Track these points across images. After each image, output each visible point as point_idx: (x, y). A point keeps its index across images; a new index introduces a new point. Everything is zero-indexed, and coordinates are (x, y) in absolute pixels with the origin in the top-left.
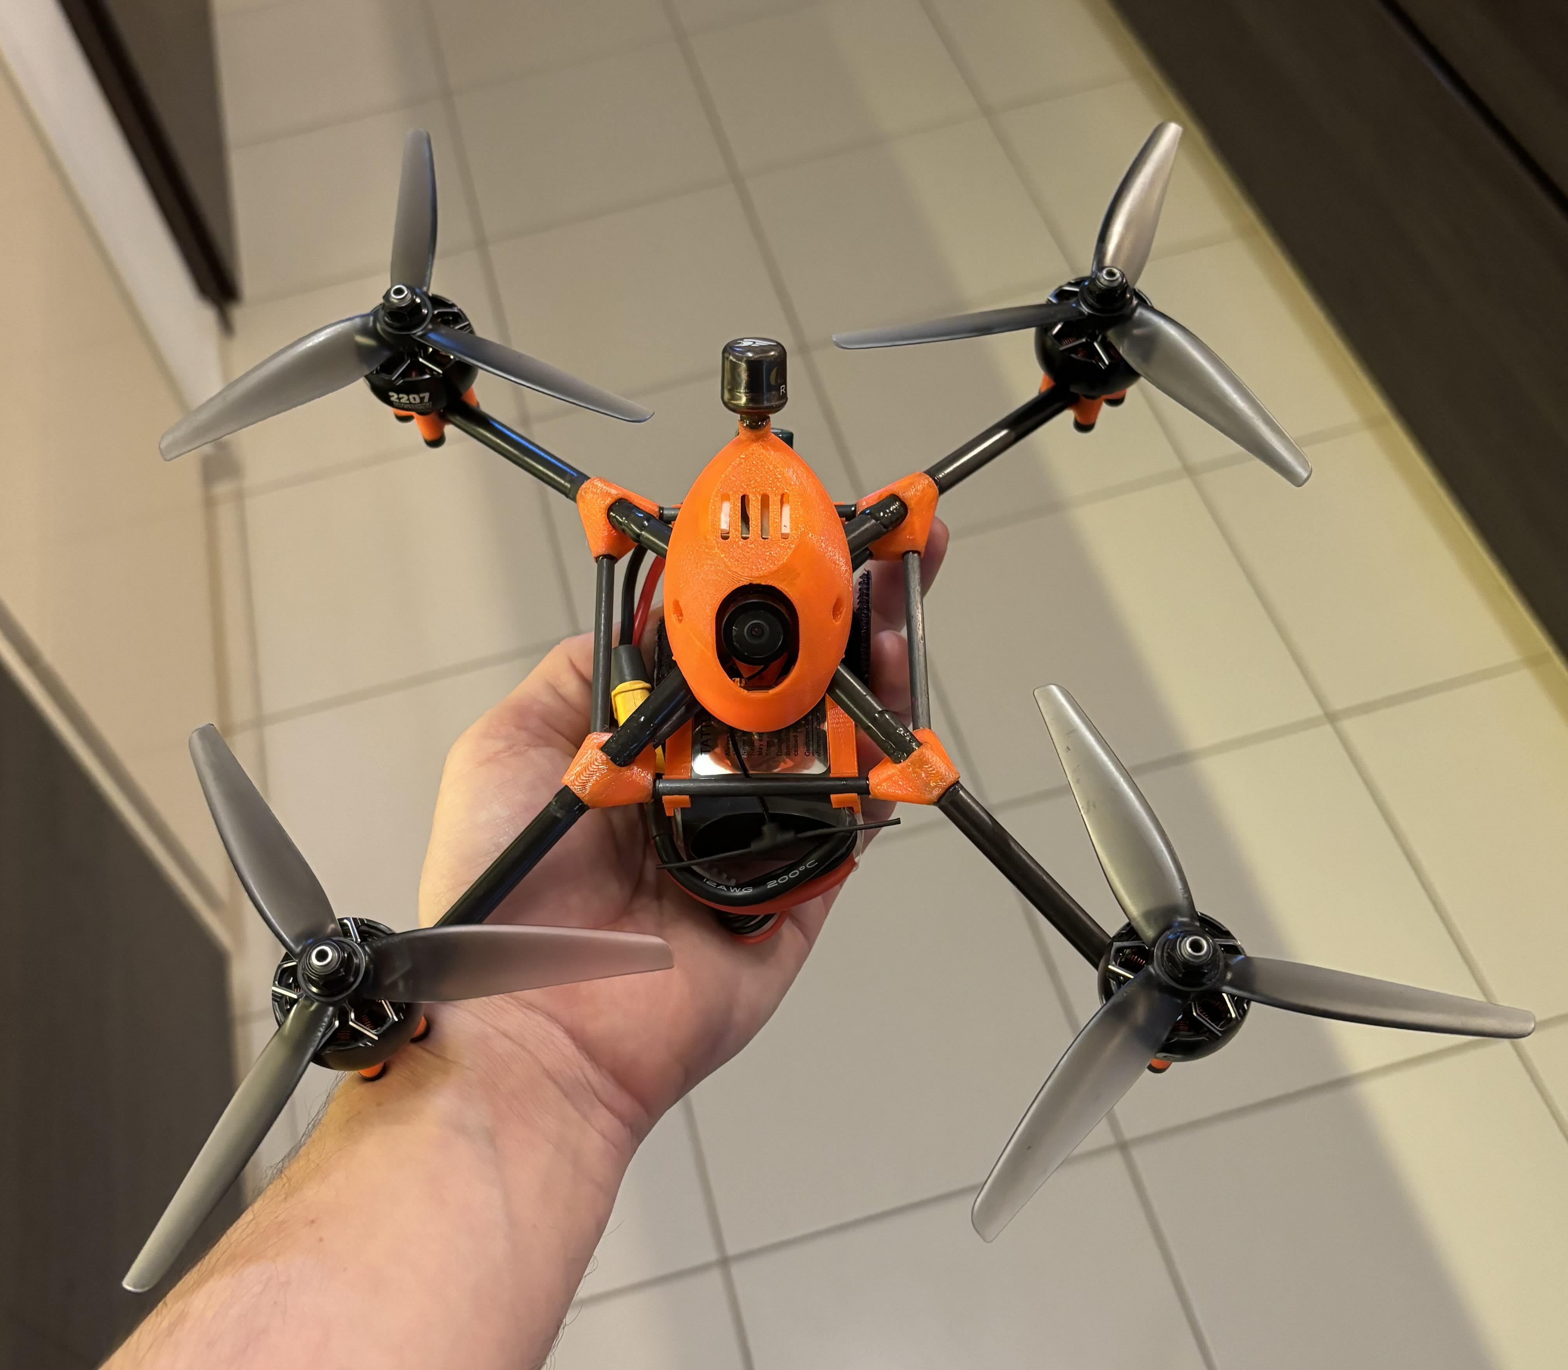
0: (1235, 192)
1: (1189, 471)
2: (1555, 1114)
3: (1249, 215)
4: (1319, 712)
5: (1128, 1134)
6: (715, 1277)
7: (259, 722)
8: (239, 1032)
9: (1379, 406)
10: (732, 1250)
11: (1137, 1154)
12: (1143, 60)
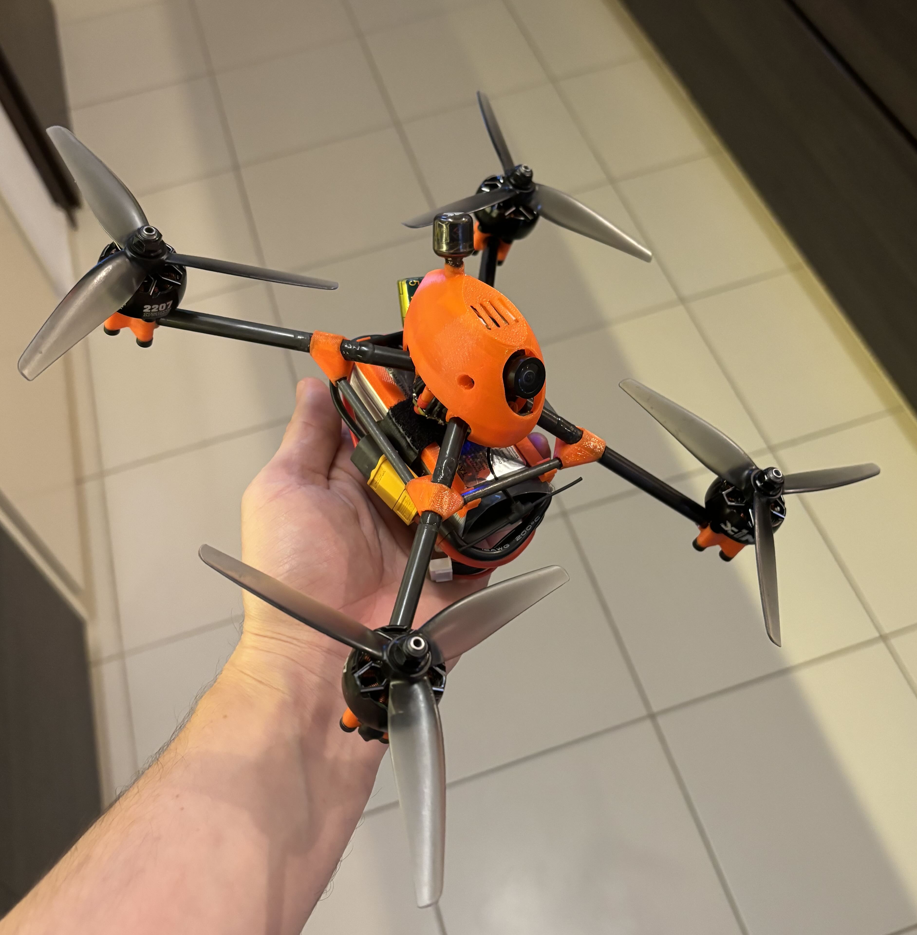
0: (706, 127)
1: (682, 300)
2: (910, 682)
3: (715, 140)
4: (764, 446)
5: (655, 709)
7: (101, 475)
8: (94, 671)
9: (797, 257)
11: (661, 721)
12: (648, 46)
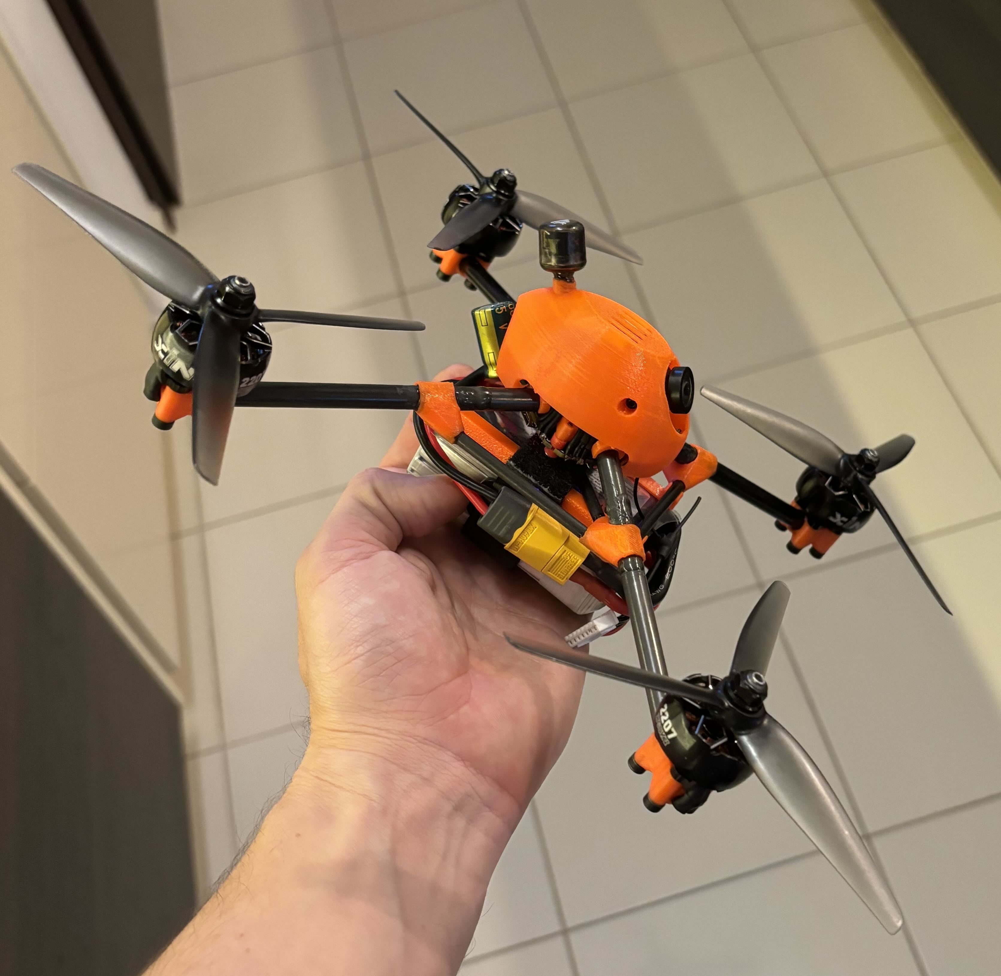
6: (559, 942)
10: (570, 923)
